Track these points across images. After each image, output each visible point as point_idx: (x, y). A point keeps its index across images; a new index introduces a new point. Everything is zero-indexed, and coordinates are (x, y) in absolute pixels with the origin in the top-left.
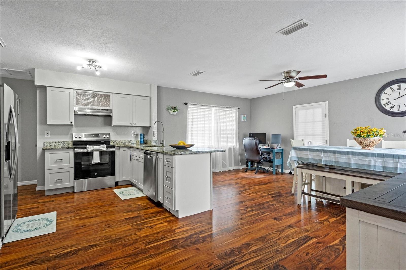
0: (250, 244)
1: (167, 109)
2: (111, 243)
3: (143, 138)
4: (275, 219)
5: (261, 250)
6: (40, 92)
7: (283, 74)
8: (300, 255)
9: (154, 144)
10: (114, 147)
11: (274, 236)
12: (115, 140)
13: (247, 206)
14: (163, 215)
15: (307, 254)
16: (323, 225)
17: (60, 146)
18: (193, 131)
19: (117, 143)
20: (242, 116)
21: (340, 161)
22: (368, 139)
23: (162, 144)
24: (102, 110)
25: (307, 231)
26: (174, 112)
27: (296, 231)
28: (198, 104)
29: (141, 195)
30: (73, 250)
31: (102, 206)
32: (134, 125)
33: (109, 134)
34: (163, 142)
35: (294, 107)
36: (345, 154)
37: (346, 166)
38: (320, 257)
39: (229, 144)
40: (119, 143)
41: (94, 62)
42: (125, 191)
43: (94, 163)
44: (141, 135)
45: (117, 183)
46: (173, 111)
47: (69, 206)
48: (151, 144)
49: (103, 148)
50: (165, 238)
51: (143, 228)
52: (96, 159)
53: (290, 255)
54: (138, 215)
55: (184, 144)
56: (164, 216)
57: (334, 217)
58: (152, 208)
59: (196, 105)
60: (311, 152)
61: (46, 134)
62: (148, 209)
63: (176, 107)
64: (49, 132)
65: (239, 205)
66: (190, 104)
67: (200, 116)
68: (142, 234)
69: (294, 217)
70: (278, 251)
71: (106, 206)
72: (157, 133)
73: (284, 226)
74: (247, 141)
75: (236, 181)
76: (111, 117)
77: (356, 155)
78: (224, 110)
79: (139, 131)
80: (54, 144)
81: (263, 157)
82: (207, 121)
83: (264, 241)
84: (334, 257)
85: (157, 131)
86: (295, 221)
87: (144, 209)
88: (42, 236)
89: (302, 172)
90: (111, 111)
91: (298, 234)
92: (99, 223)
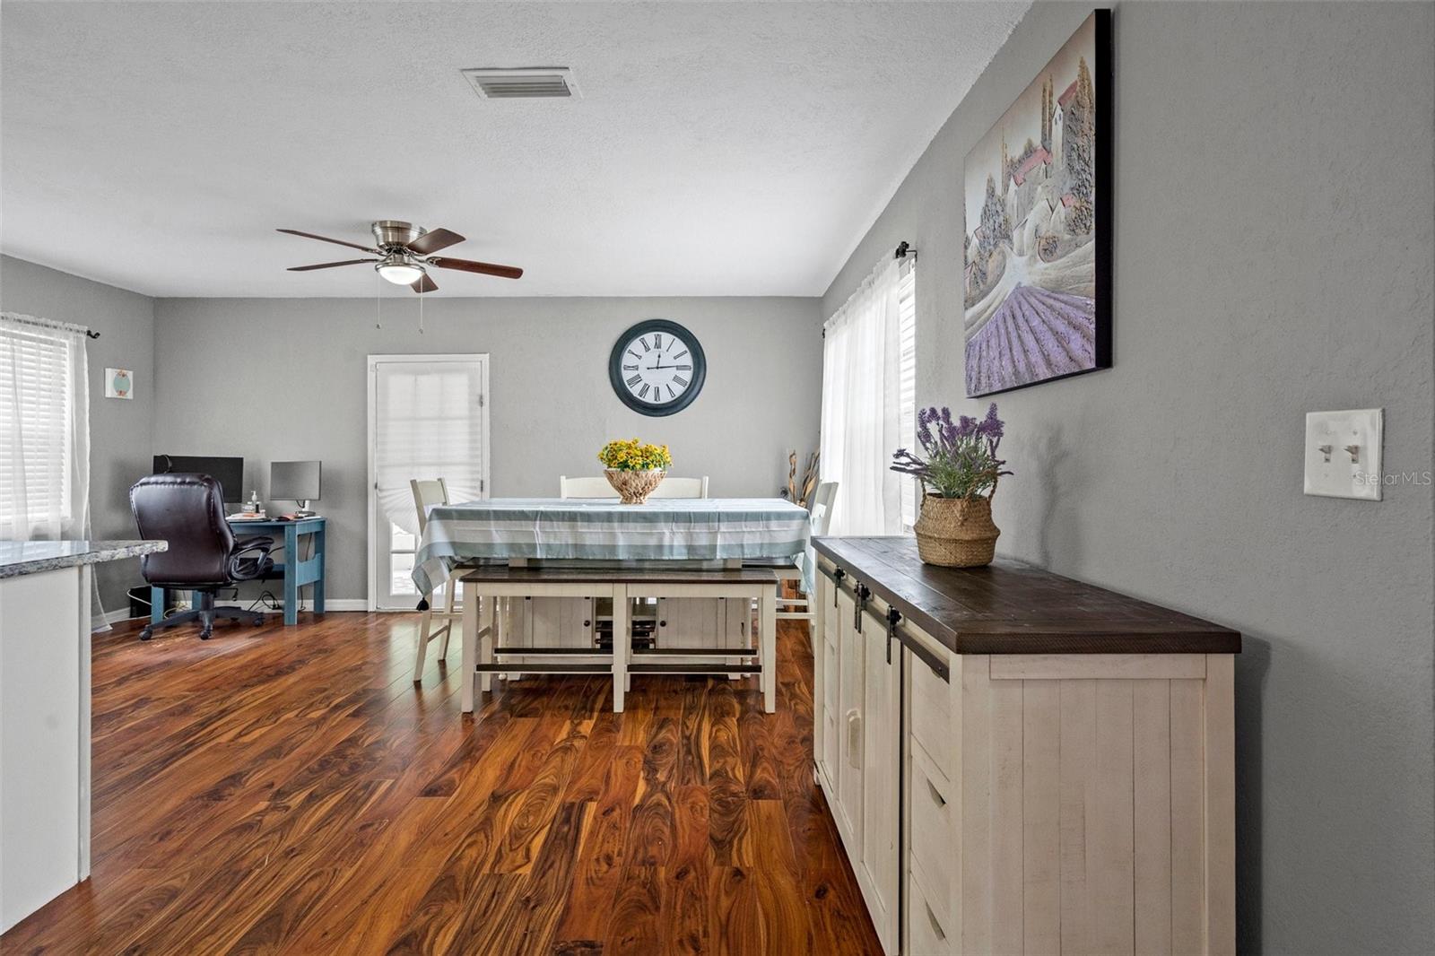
0: (414, 934)
4: (430, 792)
5: (473, 932)
7: (379, 231)
8: (594, 875)
11: (474, 855)
13: (275, 789)
15: (609, 859)
16: (577, 751)
20: (110, 374)
21: (587, 543)
25: (555, 790)
27: (527, 804)
35: (371, 360)
37: (605, 555)
38: (641, 850)
53: (570, 893)
57: (585, 719)
60: (501, 522)
69: (486, 760)
70: (528, 900)
73: (478, 807)
74: (153, 492)
78: (4, 335)
81: (243, 561)
83: (457, 891)
84: (667, 831)
86: (498, 773)
89: (477, 595)
91: (540, 810)
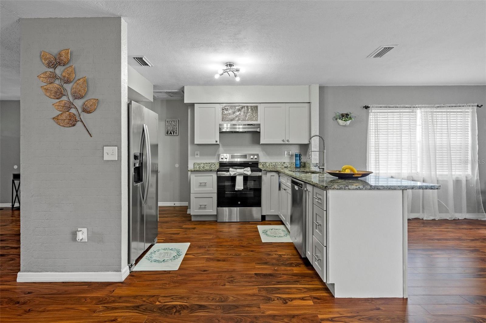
1: (334, 117)
2: (222, 311)
3: (300, 160)
6: (191, 110)
9: (313, 169)
10: (260, 170)
12: (264, 161)
17: (207, 168)
18: (378, 149)
19: (267, 165)
23: (321, 168)
24: (248, 125)
26: (346, 121)
28: (388, 106)
29: (287, 239)
30: (180, 305)
31: (236, 247)
32: (287, 142)
33: (258, 155)
34: (323, 165)
39: (455, 171)
40: (269, 166)
41: (232, 66)
42: (271, 230)
43: (237, 190)
44: (296, 156)
45: (263, 217)
46: (344, 121)
47: (204, 239)
48: (309, 168)
49: (248, 171)
51: (273, 299)
52: (239, 185)
54: (274, 272)
55: (352, 170)
56: (311, 286)
58: (297, 265)
59: (384, 107)
61: (196, 154)
62: (290, 266)
63: (349, 113)
64: (199, 153)
66: (373, 107)
67: (393, 125)
68: (270, 309)
71: (240, 248)
72: (318, 152)
75: (473, 244)
76: (259, 133)
78: (444, 112)
79: (295, 151)
80: (202, 165)
82: (408, 133)
85: (318, 150)
87: (286, 265)
88: (163, 272)
90: (259, 125)
92: (223, 271)
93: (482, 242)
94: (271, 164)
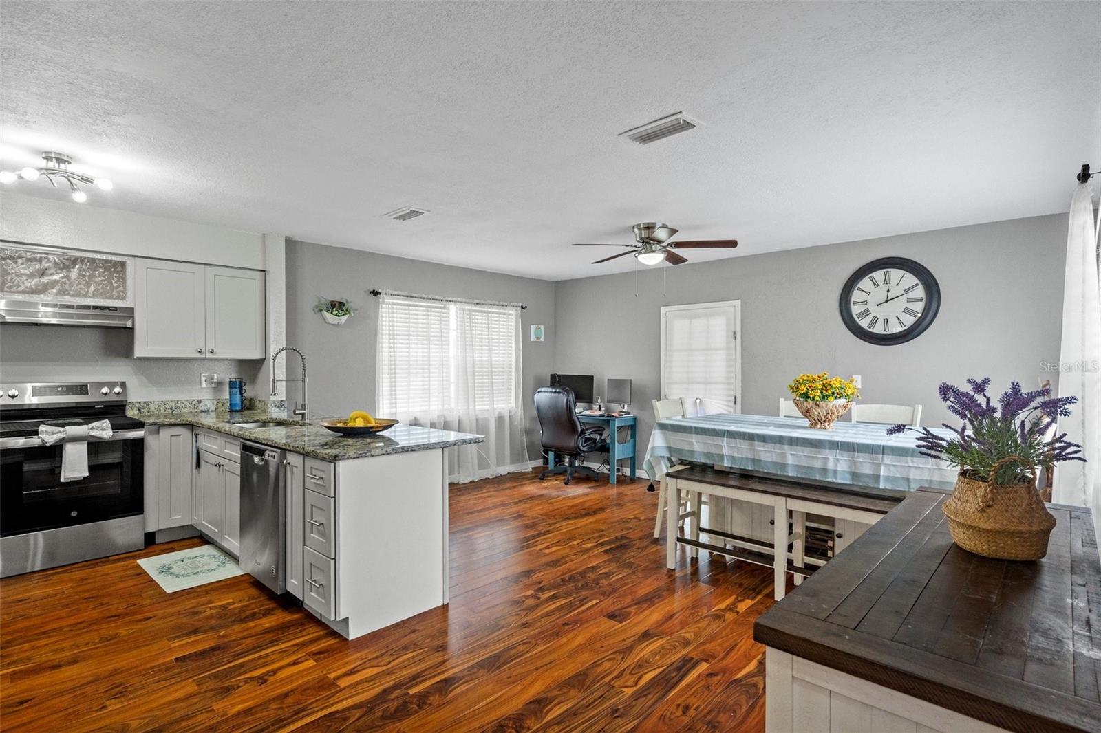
0: (546, 699)
1: (317, 307)
3: (241, 394)
4: (612, 616)
5: (574, 714)
7: (636, 231)
8: (668, 715)
9: (276, 413)
10: (139, 425)
11: (608, 667)
12: (142, 400)
13: (541, 585)
14: (300, 634)
15: (687, 708)
16: (724, 621)
18: (395, 369)
19: (152, 410)
20: (533, 328)
21: (763, 459)
22: (823, 404)
23: (299, 414)
24: (95, 308)
25: (688, 643)
26: (339, 316)
27: (662, 647)
28: (409, 295)
29: (232, 571)
31: (96, 622)
32: (209, 355)
33: (123, 385)
34: (303, 407)
35: (663, 309)
36: (775, 443)
38: (714, 714)
39: (497, 404)
40: (159, 410)
41: (65, 163)
42: (179, 563)
43: (68, 481)
44: (232, 385)
45: (150, 538)
46: (336, 315)
48: (264, 411)
49: (103, 430)
50: (307, 712)
51: (236, 687)
52: (75, 465)
53: (644, 719)
54: (221, 641)
56: (306, 638)
57: (748, 598)
58: (266, 613)
59: (403, 296)
60: (699, 436)
62: (253, 620)
63: (345, 302)
65: (521, 581)
66: (386, 294)
67: (417, 328)
68: (234, 705)
69: (659, 606)
70: (617, 710)
71: (109, 622)
72: (284, 382)
73: (631, 637)
74: (545, 396)
75: (516, 509)
76: (131, 331)
77: (797, 445)
78: (485, 312)
79: (227, 374)
81: (587, 440)
82: (437, 343)
83: (583, 685)
84: (745, 708)
85: (284, 379)
86: (660, 618)
87: (242, 621)
89: (678, 487)
90: (129, 313)
91: (667, 654)
92: (81, 683)
93: (525, 503)
94: (163, 407)
